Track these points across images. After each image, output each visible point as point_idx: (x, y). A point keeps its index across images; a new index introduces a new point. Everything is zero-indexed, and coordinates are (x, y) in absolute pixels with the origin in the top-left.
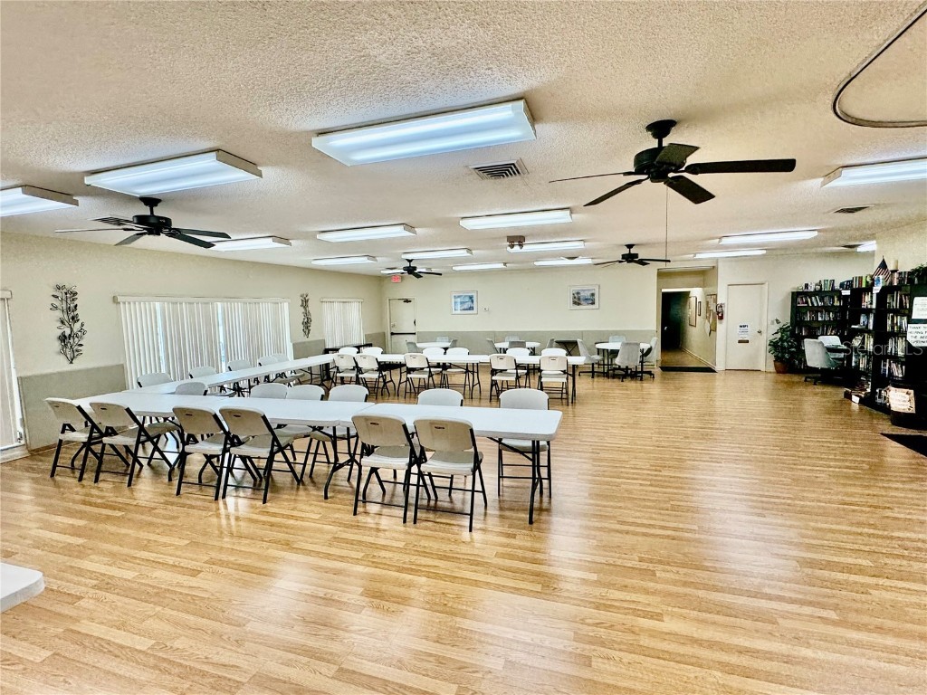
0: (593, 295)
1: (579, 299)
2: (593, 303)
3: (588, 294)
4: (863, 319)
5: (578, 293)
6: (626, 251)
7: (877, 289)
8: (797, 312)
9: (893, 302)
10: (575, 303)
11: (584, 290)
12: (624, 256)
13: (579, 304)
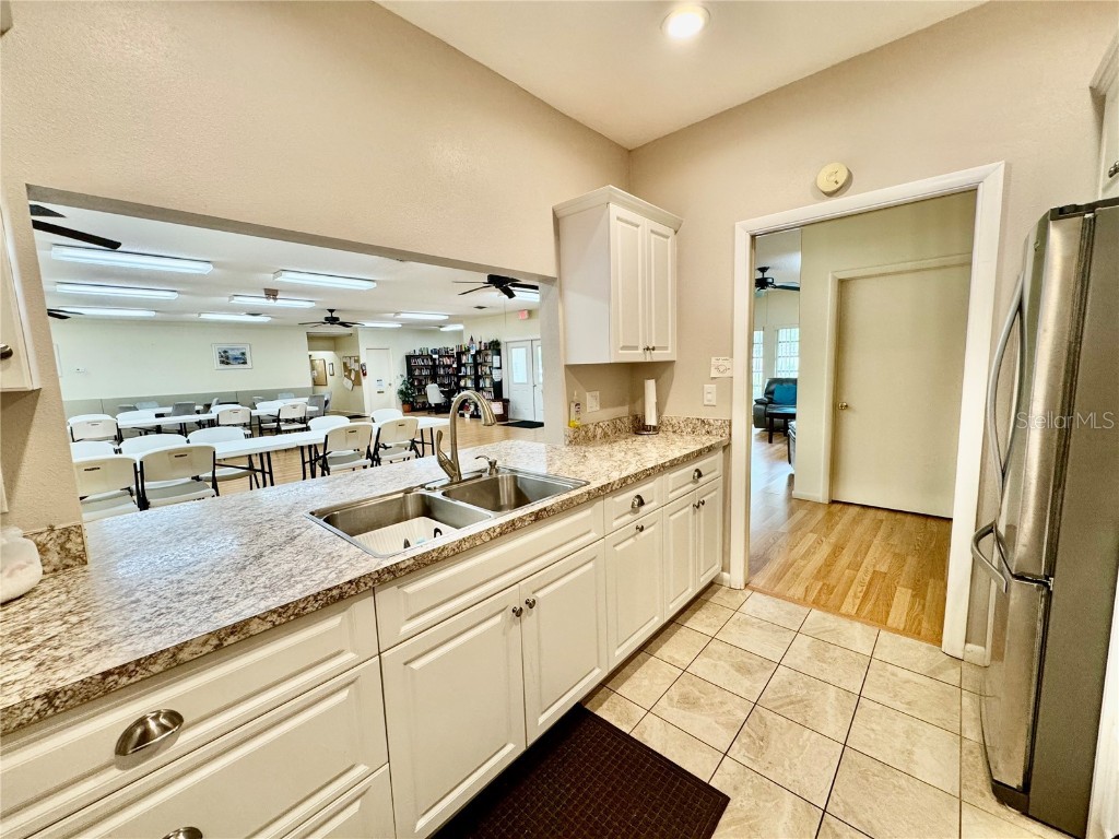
0: (243, 354)
1: (227, 358)
2: (245, 363)
3: (237, 353)
4: (463, 369)
5: (225, 352)
6: (329, 315)
7: (473, 352)
8: (410, 370)
9: (479, 360)
10: (222, 362)
11: (233, 349)
12: (327, 319)
13: (228, 364)
